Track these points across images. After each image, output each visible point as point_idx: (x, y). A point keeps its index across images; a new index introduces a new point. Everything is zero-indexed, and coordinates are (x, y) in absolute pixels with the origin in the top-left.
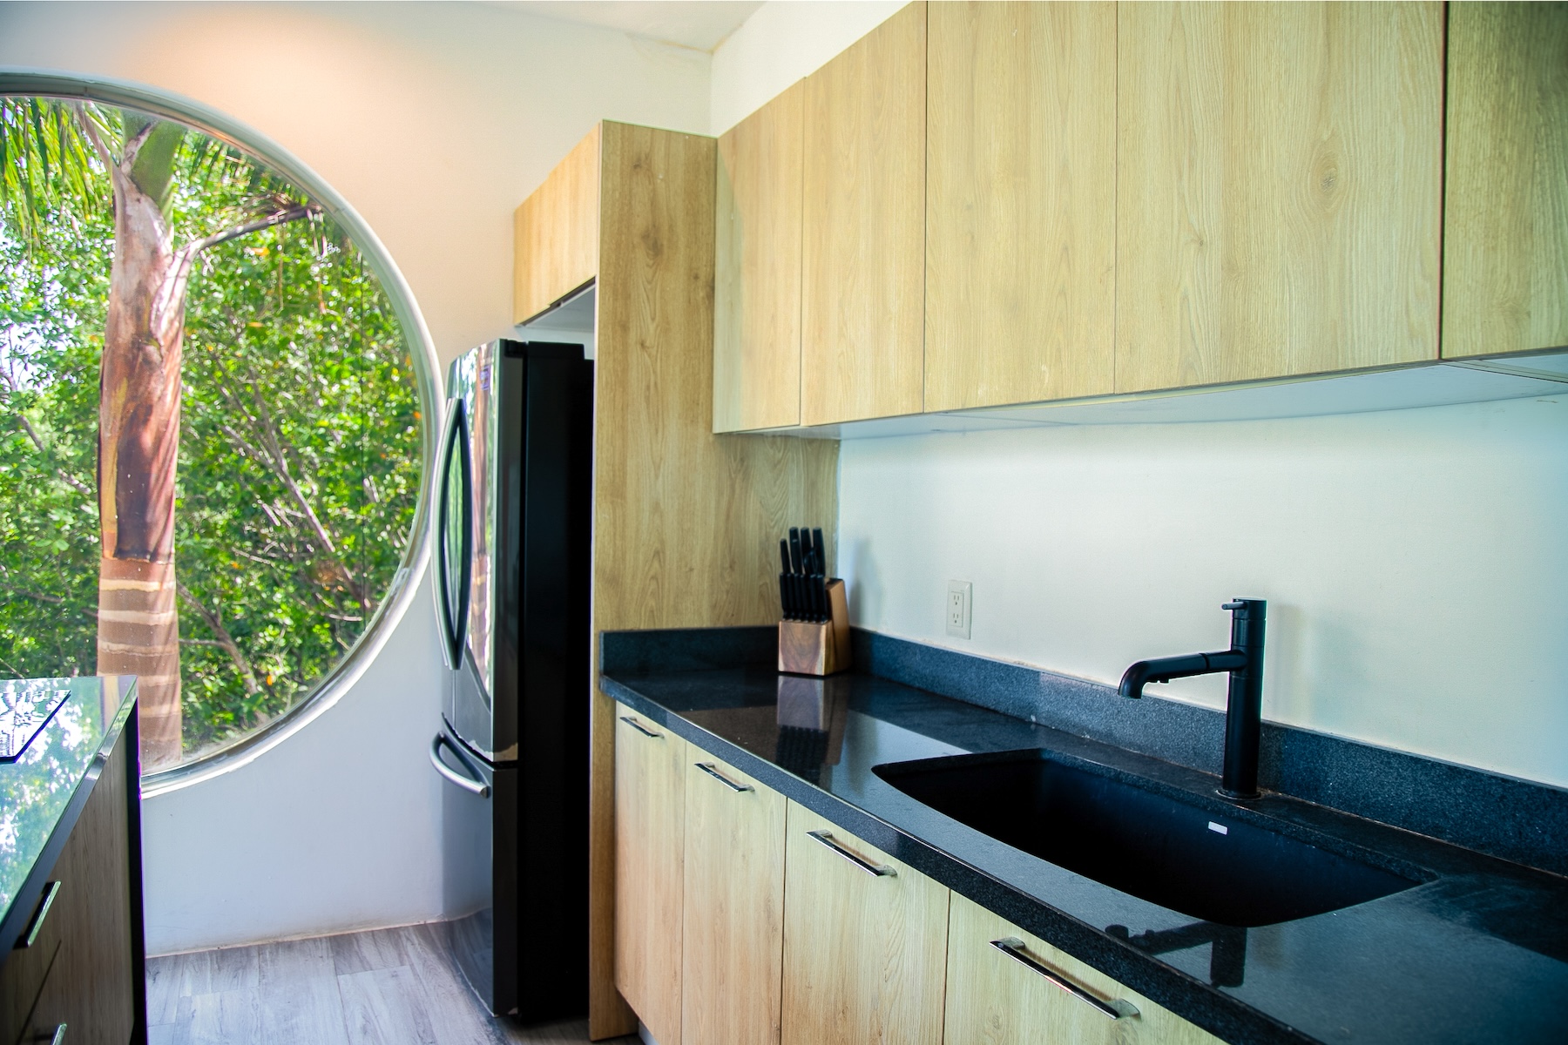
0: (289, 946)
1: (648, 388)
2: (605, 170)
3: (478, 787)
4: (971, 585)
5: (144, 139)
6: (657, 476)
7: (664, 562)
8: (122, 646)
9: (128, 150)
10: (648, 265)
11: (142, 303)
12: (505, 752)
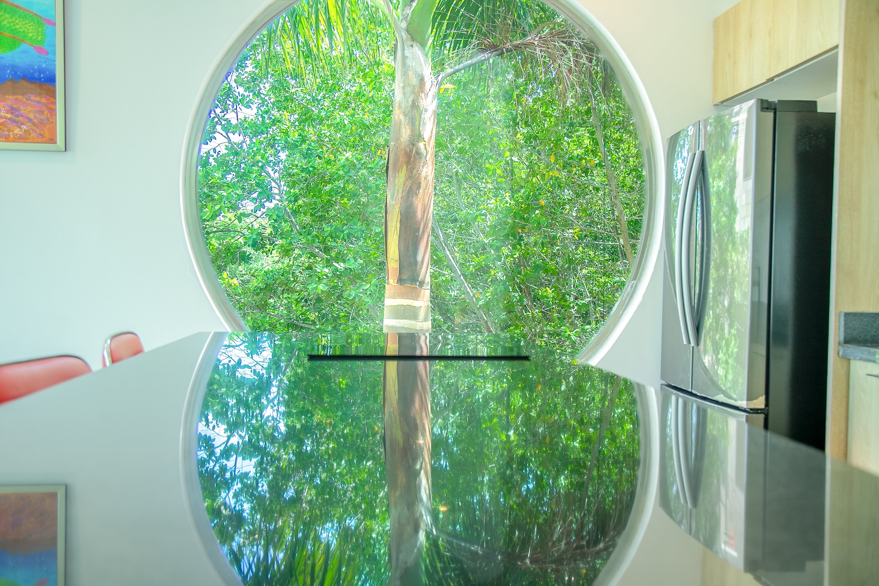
5: (414, 4)
9: (404, 13)
11: (415, 114)
12: (755, 401)
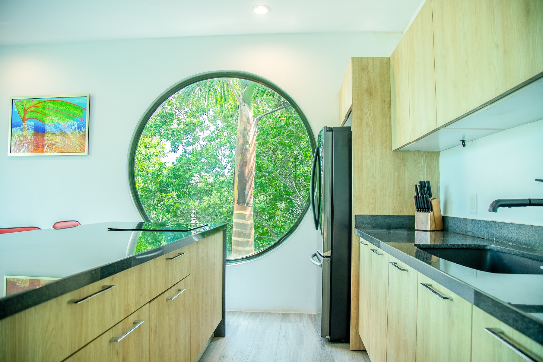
0: (271, 314)
1: (369, 137)
2: (353, 72)
3: (319, 264)
4: (477, 194)
5: (246, 88)
6: (373, 165)
7: (376, 193)
8: (238, 230)
9: (242, 92)
10: (368, 99)
11: (245, 133)
12: (327, 253)
